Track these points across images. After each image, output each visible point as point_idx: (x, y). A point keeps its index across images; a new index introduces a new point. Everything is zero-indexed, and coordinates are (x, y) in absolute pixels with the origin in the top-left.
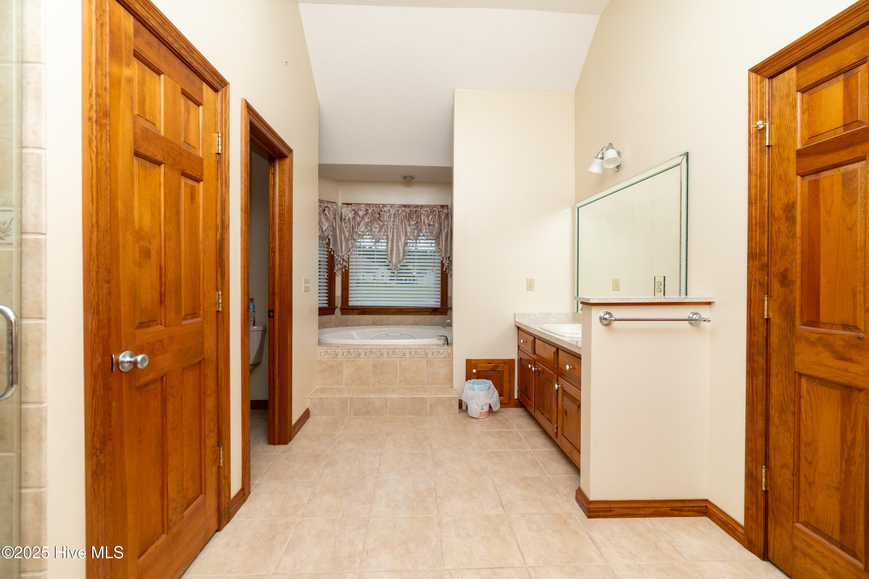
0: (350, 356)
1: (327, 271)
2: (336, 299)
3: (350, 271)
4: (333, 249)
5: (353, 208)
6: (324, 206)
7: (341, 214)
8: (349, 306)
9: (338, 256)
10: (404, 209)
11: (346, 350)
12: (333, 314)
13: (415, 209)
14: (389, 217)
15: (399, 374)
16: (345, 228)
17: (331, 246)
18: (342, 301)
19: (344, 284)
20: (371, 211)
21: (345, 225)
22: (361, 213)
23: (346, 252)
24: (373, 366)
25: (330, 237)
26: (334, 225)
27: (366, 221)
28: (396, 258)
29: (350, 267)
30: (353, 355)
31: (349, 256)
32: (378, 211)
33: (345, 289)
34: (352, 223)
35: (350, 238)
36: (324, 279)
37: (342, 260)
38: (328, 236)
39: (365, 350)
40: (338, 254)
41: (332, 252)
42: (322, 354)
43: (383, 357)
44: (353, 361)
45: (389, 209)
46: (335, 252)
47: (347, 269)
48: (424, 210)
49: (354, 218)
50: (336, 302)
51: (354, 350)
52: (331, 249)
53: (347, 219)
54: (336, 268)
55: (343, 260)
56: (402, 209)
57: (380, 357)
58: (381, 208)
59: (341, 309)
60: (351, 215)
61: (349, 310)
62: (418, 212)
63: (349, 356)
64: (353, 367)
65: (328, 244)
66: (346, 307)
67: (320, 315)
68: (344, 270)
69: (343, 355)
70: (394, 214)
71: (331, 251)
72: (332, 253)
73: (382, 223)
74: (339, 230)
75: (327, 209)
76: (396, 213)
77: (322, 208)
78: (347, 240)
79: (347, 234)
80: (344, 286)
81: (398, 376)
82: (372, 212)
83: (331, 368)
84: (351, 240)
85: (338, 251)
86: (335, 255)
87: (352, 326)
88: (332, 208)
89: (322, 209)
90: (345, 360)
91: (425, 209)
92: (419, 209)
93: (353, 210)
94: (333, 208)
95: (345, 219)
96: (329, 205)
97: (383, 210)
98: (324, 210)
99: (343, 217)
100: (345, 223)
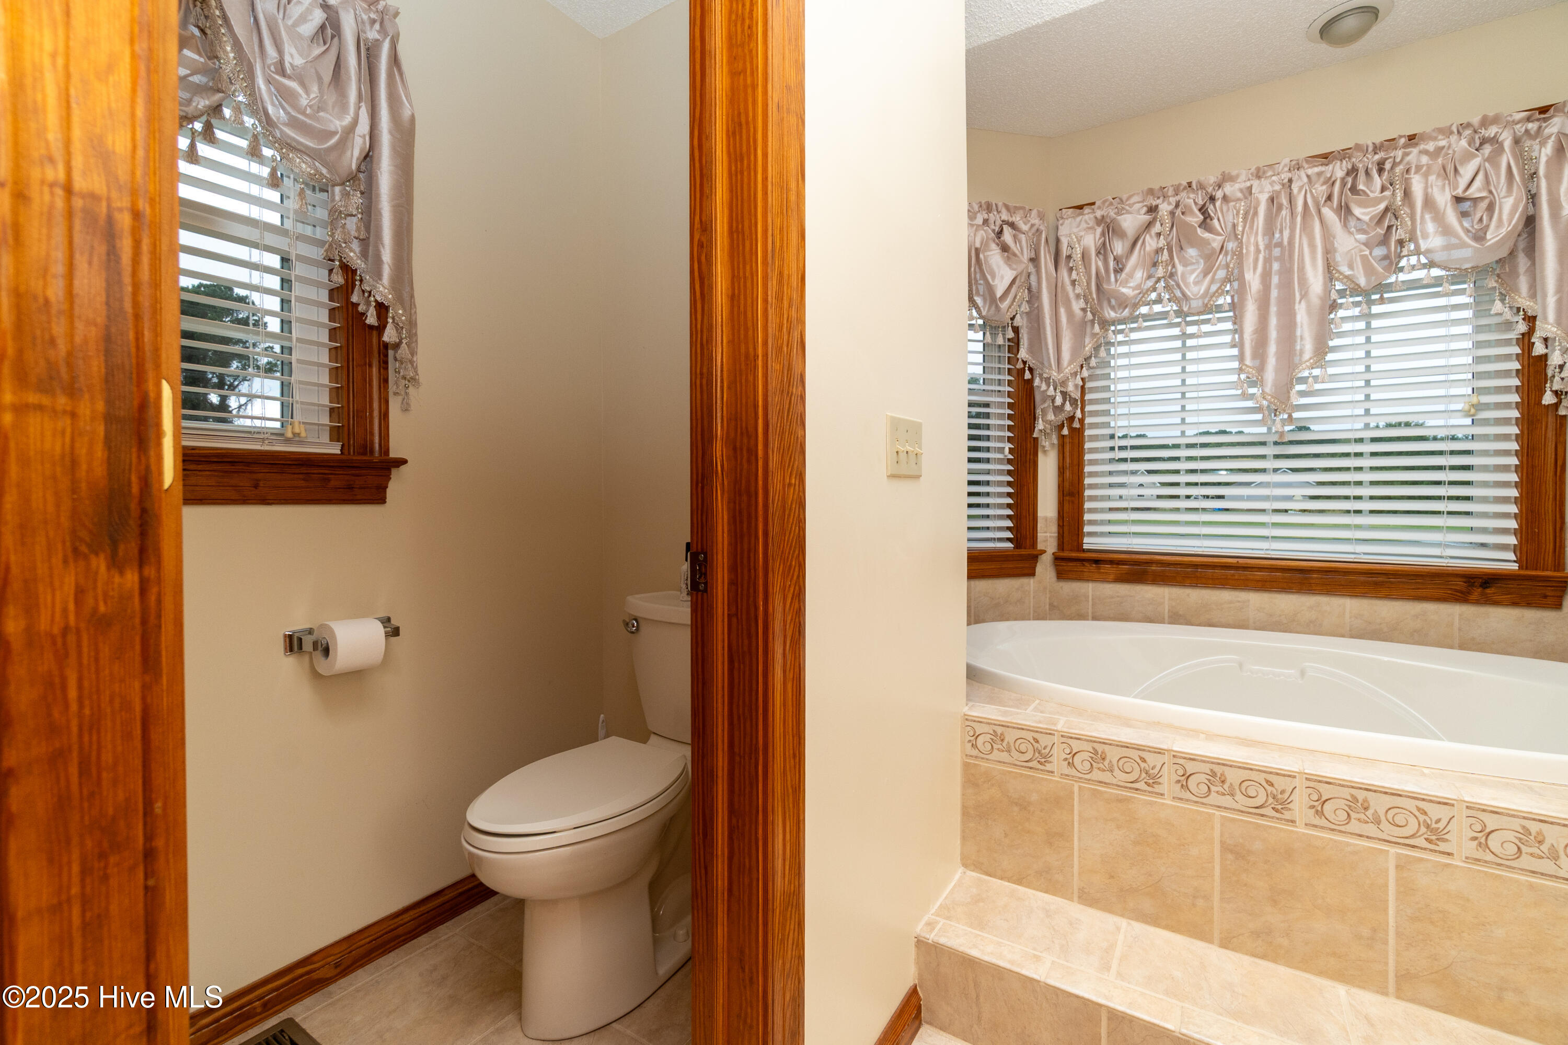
0: (1106, 777)
1: (1011, 435)
2: (1040, 525)
3: (1087, 432)
4: (1031, 362)
5: (1099, 214)
6: (999, 223)
7: (1058, 241)
8: (1084, 551)
9: (1047, 380)
10: (1316, 170)
11: (1088, 747)
12: (1032, 574)
13: (1377, 157)
14: (1246, 214)
15: (1398, 934)
16: (1069, 288)
17: (1023, 354)
18: (1059, 533)
19: (1067, 474)
20: (1171, 208)
21: (1070, 275)
22: (1131, 222)
23: (1075, 367)
24: (1226, 848)
25: (1018, 321)
26: (1034, 283)
27: (1148, 248)
28: (1277, 371)
29: (1088, 420)
30: (1117, 772)
31: (1083, 379)
32: (1201, 202)
33: (1071, 494)
34: (1096, 263)
35: (1089, 316)
36: (1000, 461)
37: (1059, 394)
38: (1012, 319)
39: (1181, 761)
40: (1045, 375)
41: (1027, 372)
42: (980, 740)
43: (1287, 815)
44: (1121, 800)
45: (1248, 184)
46: (1036, 373)
47: (1076, 425)
48: (1426, 152)
49: (1103, 250)
50: (1041, 535)
51: (1126, 752)
52: (1024, 363)
53: (1077, 255)
54: (1040, 425)
55: (1064, 394)
56: (1310, 172)
57: (1268, 811)
58: (1210, 189)
59: (1058, 560)
60: (1091, 241)
61: (1084, 565)
62: (1395, 165)
63: (1097, 775)
64: (1118, 827)
65: (1014, 345)
66: (1074, 555)
67: (972, 576)
68: (1065, 431)
69: (1071, 765)
70: (1272, 200)
71: (1024, 369)
72: (1027, 375)
73: (1220, 238)
74: (1049, 292)
75: (1007, 231)
76: (1278, 193)
77: (993, 227)
78: (1080, 329)
79: (1077, 306)
80: (1067, 484)
81: (1386, 942)
82: (1172, 213)
83: (1016, 809)
84: (1093, 322)
85: (1046, 364)
86: (1037, 382)
87: (1095, 618)
88: (1025, 224)
89: (993, 231)
90: (1080, 787)
91: (1431, 146)
92: (1399, 154)
93: (1100, 221)
94: (1029, 225)
95: (1069, 257)
96: (1017, 219)
97: (1219, 194)
98: (1000, 233)
99: (1065, 251)
100: (1071, 270)
